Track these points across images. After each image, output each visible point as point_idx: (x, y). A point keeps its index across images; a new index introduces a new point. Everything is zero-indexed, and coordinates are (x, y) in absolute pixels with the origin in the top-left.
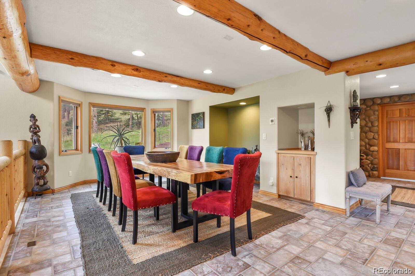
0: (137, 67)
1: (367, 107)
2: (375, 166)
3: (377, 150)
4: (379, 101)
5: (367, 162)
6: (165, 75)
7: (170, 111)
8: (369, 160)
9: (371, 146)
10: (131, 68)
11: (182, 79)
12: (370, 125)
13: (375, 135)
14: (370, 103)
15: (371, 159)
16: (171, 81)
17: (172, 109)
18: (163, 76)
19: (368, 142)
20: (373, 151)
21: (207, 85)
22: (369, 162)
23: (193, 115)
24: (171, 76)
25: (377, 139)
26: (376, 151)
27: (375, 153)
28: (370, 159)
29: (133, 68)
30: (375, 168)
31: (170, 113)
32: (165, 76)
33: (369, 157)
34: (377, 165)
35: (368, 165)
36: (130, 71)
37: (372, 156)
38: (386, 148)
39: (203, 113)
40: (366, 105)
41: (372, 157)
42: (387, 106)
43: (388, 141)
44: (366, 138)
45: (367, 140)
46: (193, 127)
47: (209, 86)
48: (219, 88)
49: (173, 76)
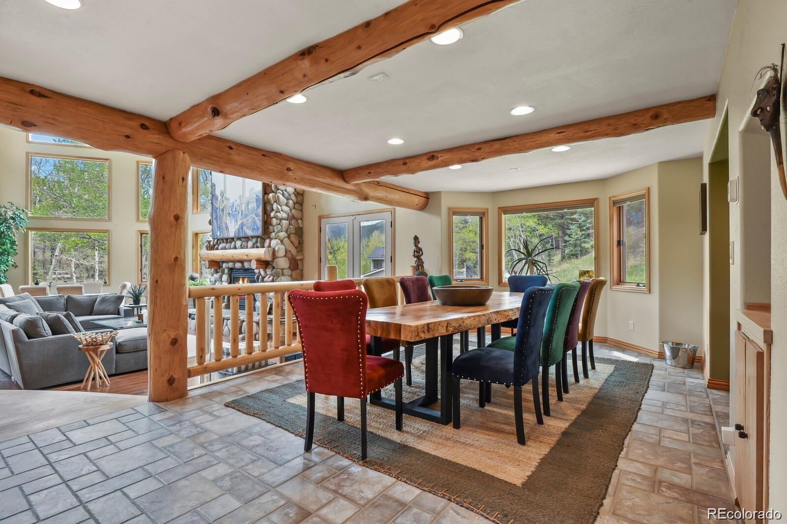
0: (432, 154)
6: (477, 147)
7: (646, 195)
10: (425, 157)
11: (515, 139)
16: (491, 154)
17: (648, 189)
18: (474, 150)
24: (488, 145)
29: (428, 156)
31: (645, 200)
32: (478, 149)
36: (425, 163)
39: (705, 186)
47: (593, 127)
48: (632, 121)
49: (494, 142)
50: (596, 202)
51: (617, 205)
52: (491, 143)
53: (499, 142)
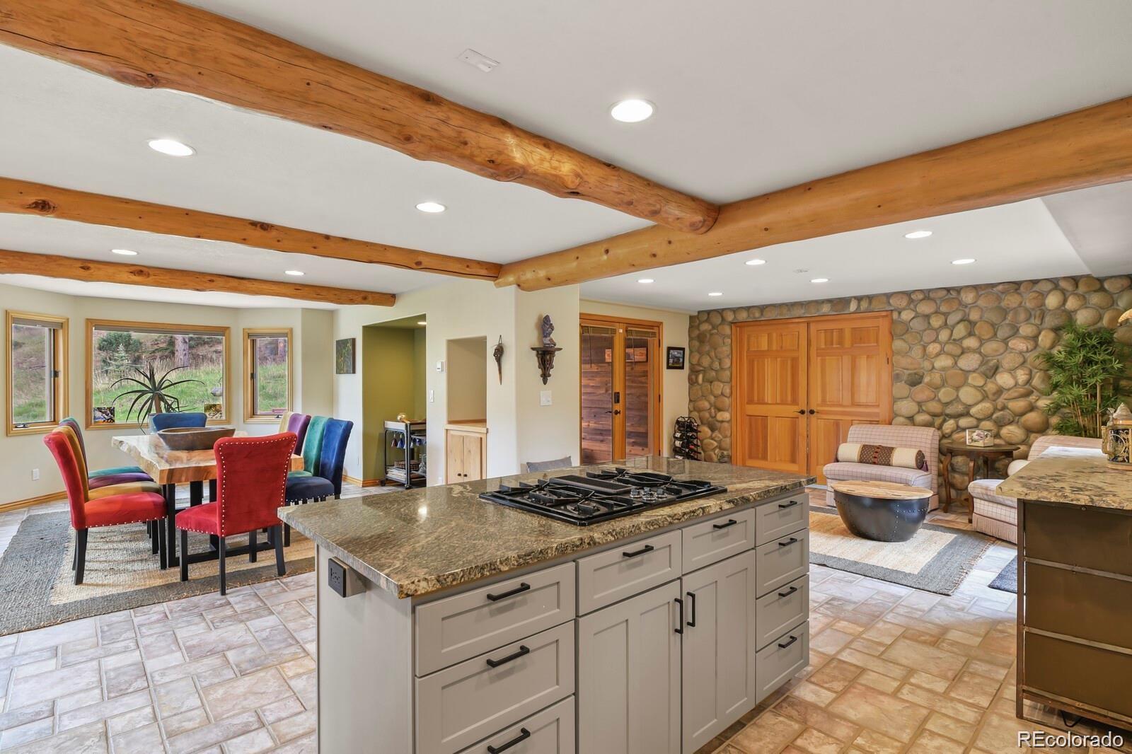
1: (714, 328)
2: (725, 453)
3: (728, 419)
4: (730, 317)
5: (712, 444)
6: (209, 278)
7: (288, 334)
8: (715, 441)
9: (720, 410)
10: (127, 269)
12: (716, 365)
13: (725, 387)
14: (717, 320)
15: (719, 437)
16: (223, 289)
17: (291, 330)
18: (205, 280)
19: (715, 403)
20: (722, 422)
21: (319, 291)
22: (716, 444)
23: (337, 341)
24: (222, 280)
25: (728, 395)
26: (728, 422)
27: (726, 425)
28: (716, 439)
29: (133, 269)
30: (724, 457)
31: (287, 339)
32: (210, 281)
33: (716, 433)
34: (730, 451)
35: (714, 450)
36: (125, 276)
37: (720, 432)
38: (748, 415)
39: (354, 341)
40: (711, 324)
41: (721, 434)
42: (748, 326)
43: (751, 402)
44: (712, 393)
45: (712, 398)
46: (339, 371)
47: (324, 293)
48: (351, 297)
49: (231, 279)
50: (227, 331)
51: (252, 337)
52: (228, 279)
53: (236, 280)
